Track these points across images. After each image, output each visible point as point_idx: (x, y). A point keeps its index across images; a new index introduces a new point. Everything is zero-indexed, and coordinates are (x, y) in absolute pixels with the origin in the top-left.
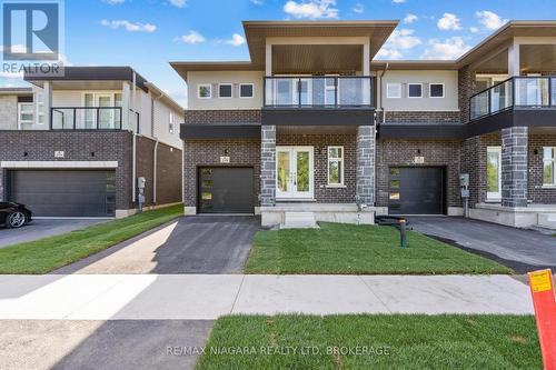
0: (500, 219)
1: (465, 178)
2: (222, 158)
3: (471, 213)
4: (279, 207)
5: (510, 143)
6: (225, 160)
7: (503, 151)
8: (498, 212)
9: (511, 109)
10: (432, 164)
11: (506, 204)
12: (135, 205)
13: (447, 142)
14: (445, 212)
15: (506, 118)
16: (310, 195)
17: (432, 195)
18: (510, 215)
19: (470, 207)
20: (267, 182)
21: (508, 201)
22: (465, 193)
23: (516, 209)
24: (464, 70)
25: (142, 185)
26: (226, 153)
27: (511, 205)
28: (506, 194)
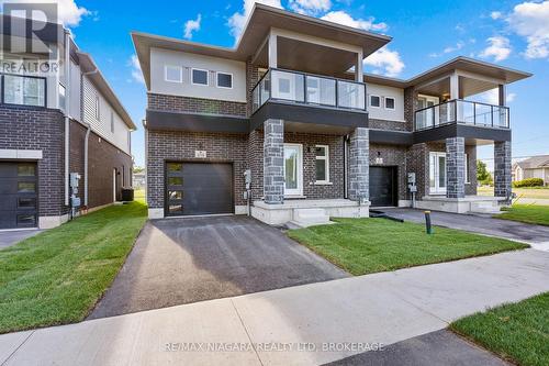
0: (446, 208)
1: (413, 176)
2: (197, 152)
3: (417, 204)
4: (288, 204)
5: (454, 149)
6: (200, 154)
7: (448, 155)
8: (443, 202)
9: (454, 124)
10: (388, 164)
11: (450, 196)
12: (65, 210)
13: (398, 146)
14: (396, 204)
15: (450, 130)
16: (299, 191)
17: (386, 191)
18: (455, 204)
19: (417, 199)
20: (276, 179)
21: (452, 194)
22: (413, 188)
23: (460, 199)
24: (409, 89)
25: (75, 184)
26: (201, 148)
27: (455, 196)
28: (451, 188)
